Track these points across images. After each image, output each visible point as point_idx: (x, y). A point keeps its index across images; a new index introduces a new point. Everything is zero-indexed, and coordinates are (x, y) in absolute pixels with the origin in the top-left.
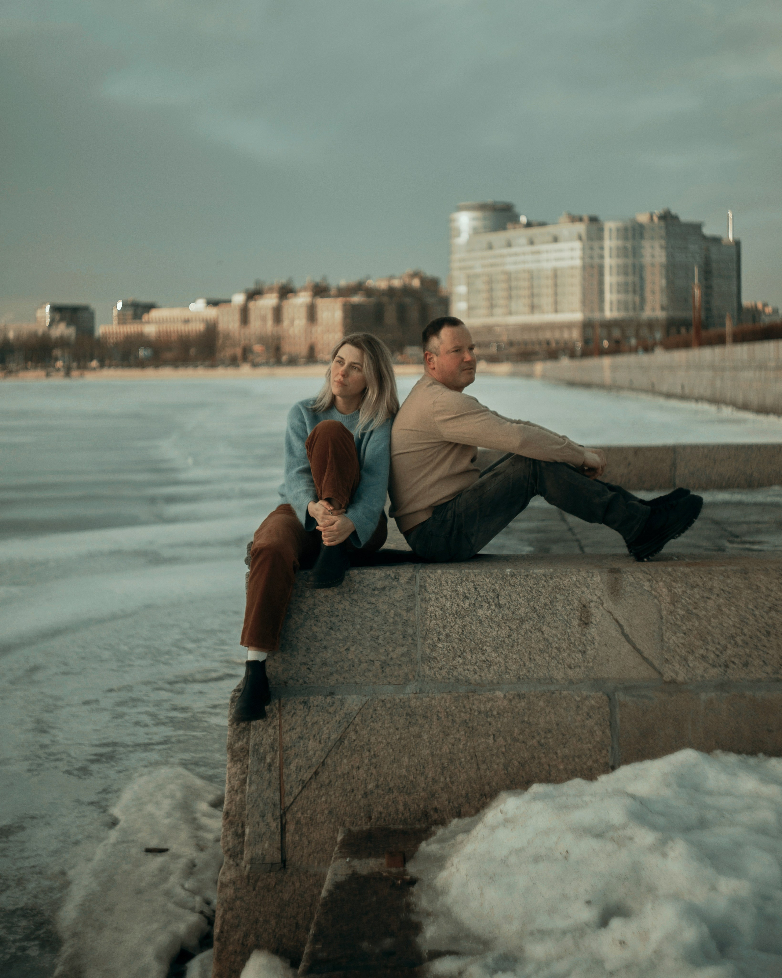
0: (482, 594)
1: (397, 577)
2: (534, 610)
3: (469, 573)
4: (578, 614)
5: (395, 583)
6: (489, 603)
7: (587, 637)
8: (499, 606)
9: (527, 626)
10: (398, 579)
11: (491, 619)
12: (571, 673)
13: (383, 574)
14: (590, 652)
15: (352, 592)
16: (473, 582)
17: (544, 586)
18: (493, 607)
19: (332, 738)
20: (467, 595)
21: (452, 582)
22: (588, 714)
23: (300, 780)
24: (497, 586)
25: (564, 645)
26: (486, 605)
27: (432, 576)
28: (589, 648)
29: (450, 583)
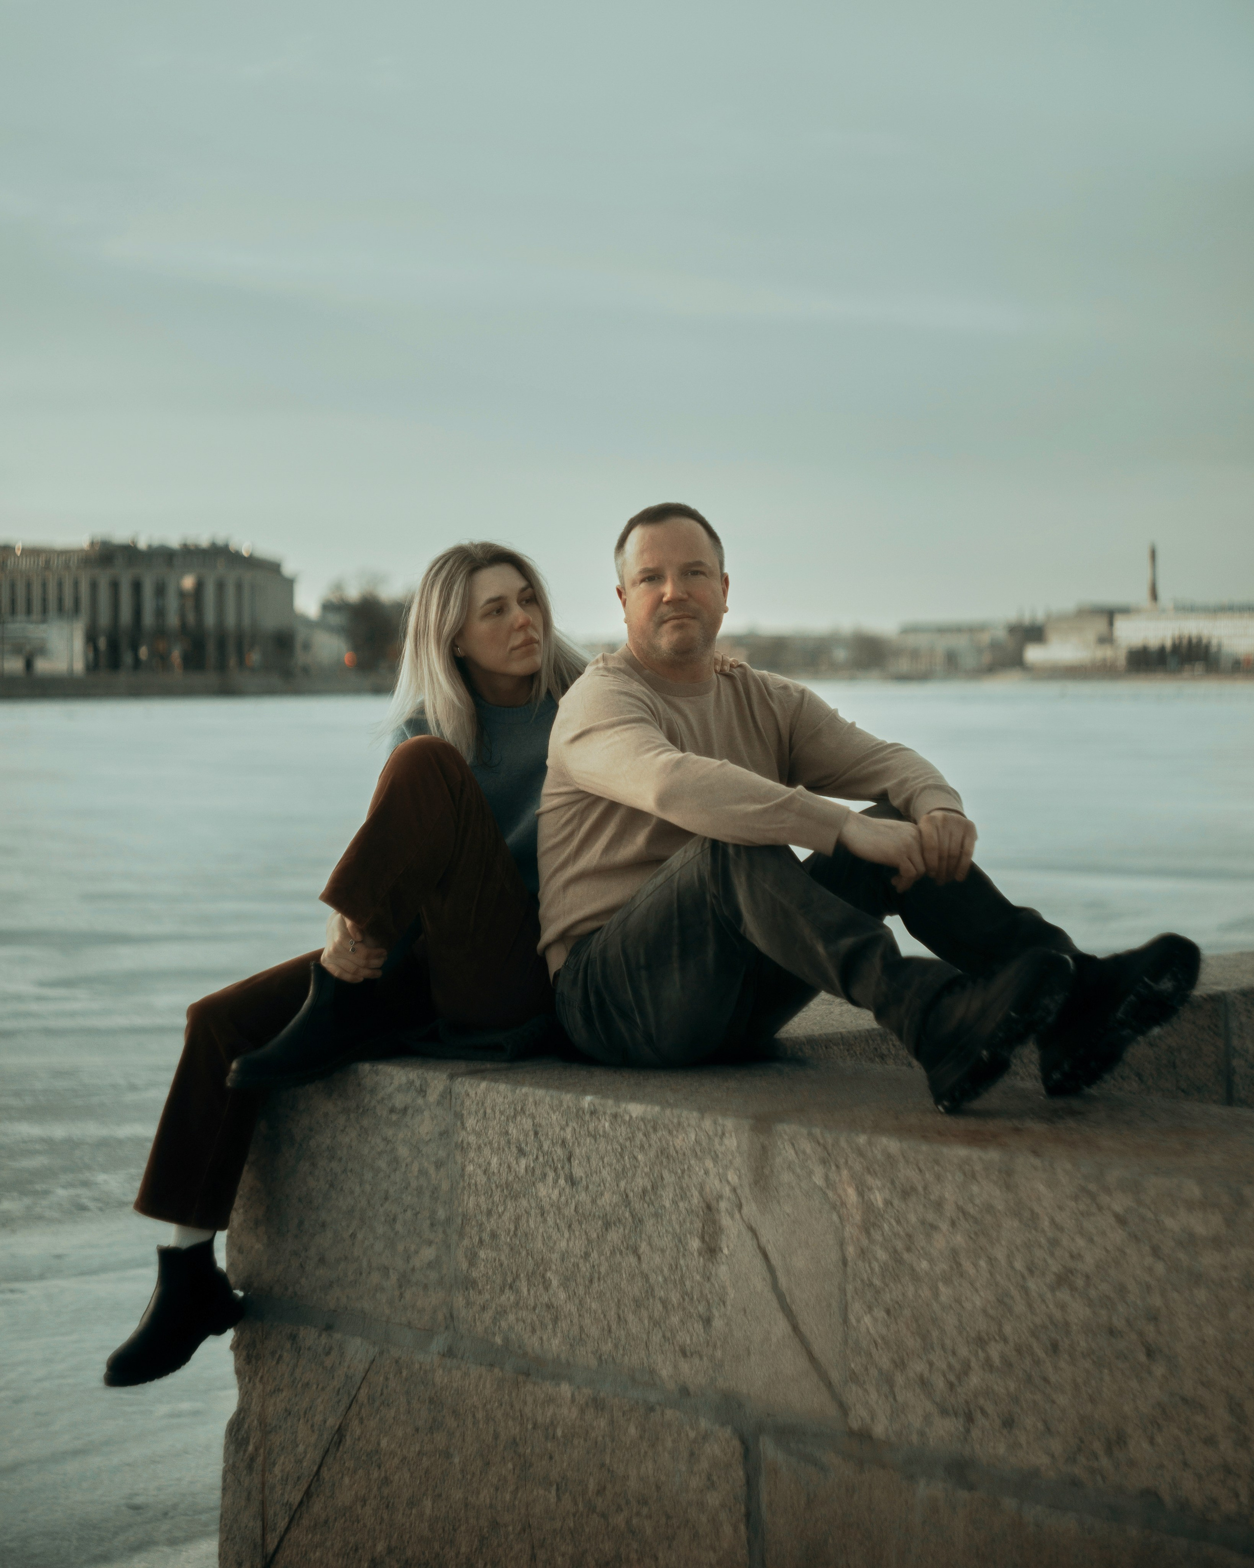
0: (545, 1148)
1: (424, 1088)
2: (626, 1199)
3: (526, 1095)
4: (698, 1225)
5: (420, 1101)
6: (555, 1170)
7: (713, 1285)
8: (572, 1181)
9: (614, 1236)
10: (425, 1092)
11: (559, 1209)
12: (685, 1366)
13: (404, 1080)
14: (718, 1323)
15: (361, 1110)
16: (533, 1117)
17: (642, 1147)
18: (562, 1182)
19: (328, 1423)
20: (523, 1145)
21: (502, 1113)
22: (709, 1477)
23: (287, 1503)
24: (568, 1134)
25: (675, 1297)
26: (551, 1175)
27: (472, 1093)
28: (716, 1314)
29: (497, 1113)
